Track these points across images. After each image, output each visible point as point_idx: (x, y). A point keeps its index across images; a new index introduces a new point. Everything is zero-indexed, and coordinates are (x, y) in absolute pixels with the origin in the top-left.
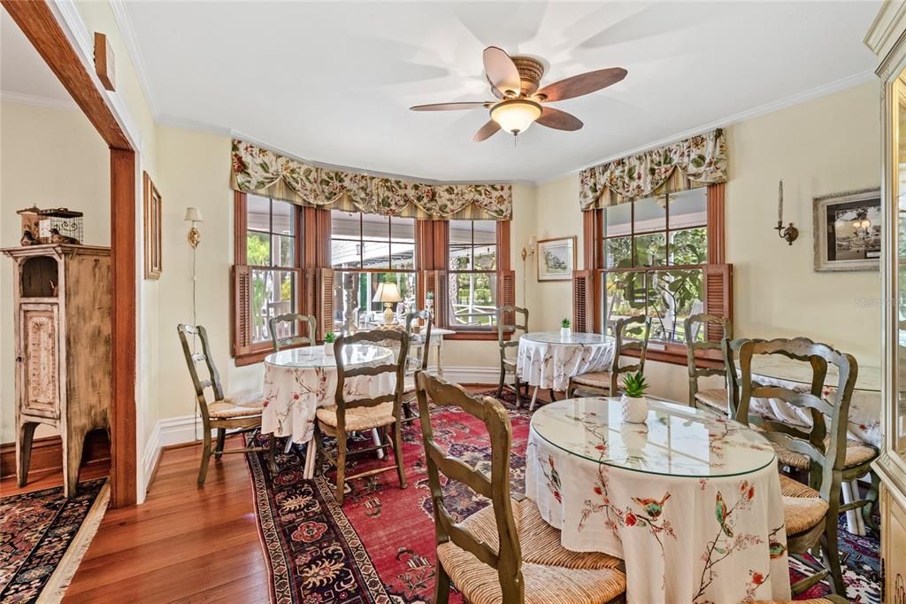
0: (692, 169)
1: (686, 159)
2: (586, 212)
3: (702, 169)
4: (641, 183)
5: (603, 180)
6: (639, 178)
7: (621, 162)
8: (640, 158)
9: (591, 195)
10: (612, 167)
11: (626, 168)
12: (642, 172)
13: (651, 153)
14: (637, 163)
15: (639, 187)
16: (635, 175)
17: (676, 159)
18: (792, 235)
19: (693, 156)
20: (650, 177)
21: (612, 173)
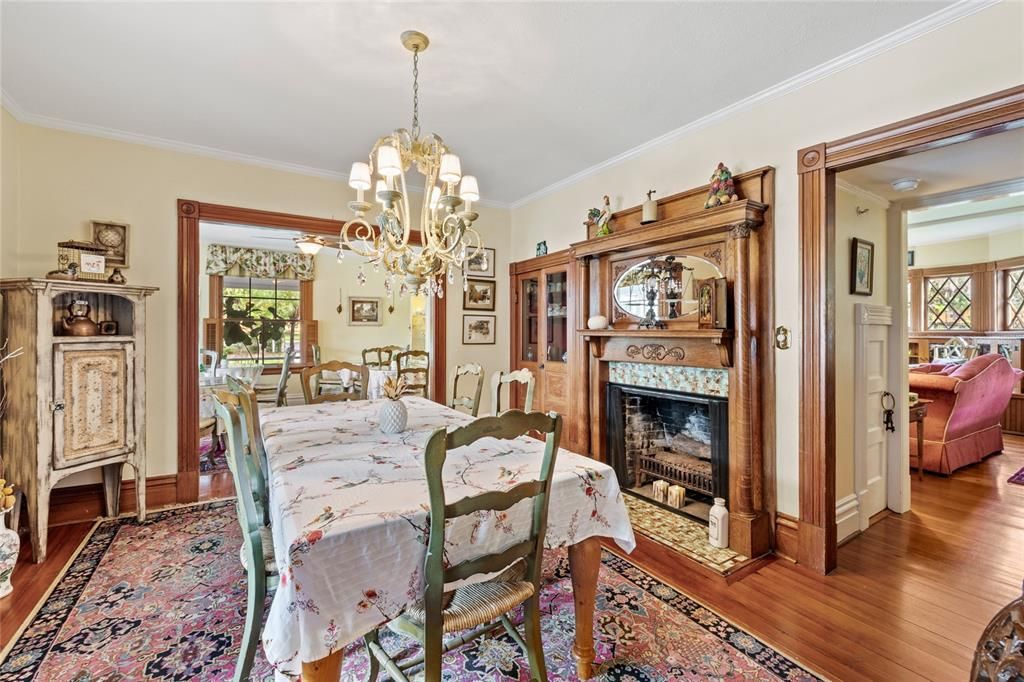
0: (299, 270)
1: (295, 264)
2: (211, 276)
3: (305, 272)
4: (267, 268)
5: (234, 257)
6: (265, 265)
7: (249, 250)
8: (265, 253)
9: (222, 265)
10: (242, 251)
11: (254, 257)
12: (267, 262)
13: (273, 253)
14: (263, 255)
15: (265, 271)
16: (262, 262)
17: (289, 262)
18: (340, 309)
19: (300, 264)
20: (272, 267)
21: (242, 255)
